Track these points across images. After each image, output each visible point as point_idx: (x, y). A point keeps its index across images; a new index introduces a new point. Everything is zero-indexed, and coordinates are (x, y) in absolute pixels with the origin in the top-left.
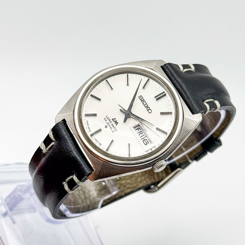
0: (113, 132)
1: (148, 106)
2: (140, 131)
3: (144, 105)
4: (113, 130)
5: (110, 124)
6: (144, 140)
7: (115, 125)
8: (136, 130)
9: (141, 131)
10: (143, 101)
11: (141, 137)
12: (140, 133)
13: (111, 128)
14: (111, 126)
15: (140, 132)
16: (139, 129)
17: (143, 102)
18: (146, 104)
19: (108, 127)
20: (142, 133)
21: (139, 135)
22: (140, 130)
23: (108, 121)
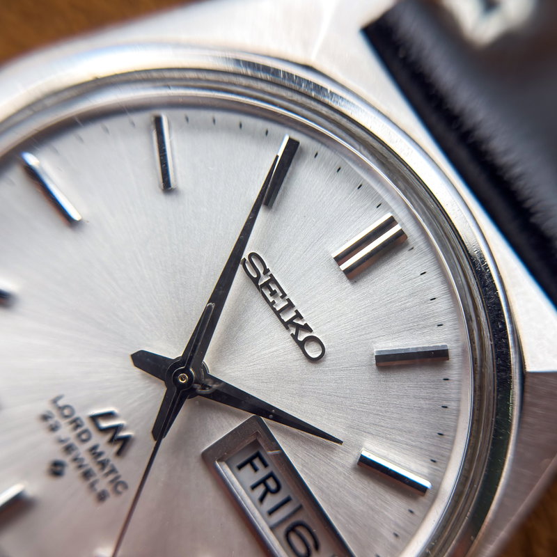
0: (102, 497)
1: (298, 316)
2: (263, 473)
3: (278, 313)
4: (103, 484)
5: (82, 450)
6: (292, 529)
7: (109, 452)
8: (240, 467)
9: (271, 475)
10: (266, 285)
11: (271, 512)
12: (268, 490)
13: (87, 475)
14: (88, 461)
15: (263, 481)
16: (257, 462)
17: (267, 293)
18: (290, 305)
19: (71, 471)
20: (278, 488)
21: (262, 499)
22: (266, 465)
23: (66, 432)
